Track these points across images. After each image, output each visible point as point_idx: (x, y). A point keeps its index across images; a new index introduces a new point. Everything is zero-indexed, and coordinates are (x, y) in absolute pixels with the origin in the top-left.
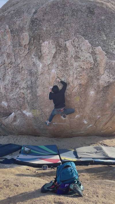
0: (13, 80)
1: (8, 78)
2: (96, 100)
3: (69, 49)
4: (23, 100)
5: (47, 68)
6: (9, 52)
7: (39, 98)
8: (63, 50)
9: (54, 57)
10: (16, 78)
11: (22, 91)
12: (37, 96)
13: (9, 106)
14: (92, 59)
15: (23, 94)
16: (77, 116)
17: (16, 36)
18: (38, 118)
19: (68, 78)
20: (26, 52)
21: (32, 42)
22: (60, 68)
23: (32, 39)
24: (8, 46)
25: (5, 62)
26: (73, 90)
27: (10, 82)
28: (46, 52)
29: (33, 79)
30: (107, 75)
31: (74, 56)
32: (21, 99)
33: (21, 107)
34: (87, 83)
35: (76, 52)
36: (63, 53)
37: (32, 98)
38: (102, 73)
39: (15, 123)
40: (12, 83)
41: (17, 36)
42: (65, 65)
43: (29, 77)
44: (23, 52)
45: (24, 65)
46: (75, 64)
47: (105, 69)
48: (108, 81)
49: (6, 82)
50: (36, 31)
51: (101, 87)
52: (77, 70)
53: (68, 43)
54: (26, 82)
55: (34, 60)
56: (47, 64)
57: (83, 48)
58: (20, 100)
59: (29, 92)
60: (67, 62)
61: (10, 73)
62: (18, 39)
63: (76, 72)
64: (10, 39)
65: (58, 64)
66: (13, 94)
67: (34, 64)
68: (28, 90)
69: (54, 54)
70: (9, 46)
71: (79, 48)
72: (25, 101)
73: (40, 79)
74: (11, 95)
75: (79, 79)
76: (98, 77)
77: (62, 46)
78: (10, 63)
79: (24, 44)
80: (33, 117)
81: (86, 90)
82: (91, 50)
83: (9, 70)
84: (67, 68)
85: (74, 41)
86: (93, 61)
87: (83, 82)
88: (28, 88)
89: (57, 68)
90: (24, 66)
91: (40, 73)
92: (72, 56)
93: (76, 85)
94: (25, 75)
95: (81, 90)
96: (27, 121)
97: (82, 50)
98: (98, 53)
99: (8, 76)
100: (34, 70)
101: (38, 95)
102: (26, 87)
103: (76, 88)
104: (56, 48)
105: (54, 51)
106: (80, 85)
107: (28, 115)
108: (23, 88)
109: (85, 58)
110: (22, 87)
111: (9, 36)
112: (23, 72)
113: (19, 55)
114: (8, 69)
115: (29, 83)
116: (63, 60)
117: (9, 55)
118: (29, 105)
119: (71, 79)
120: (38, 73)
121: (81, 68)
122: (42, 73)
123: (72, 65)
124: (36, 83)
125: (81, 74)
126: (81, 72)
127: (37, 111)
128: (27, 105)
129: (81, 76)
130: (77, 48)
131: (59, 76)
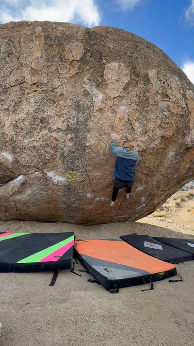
0: (36, 113)
4: (53, 152)
5: (112, 102)
6: (35, 68)
7: (88, 150)
8: (142, 82)
10: (44, 111)
11: (54, 135)
12: (85, 146)
15: (56, 139)
17: (55, 46)
18: (75, 187)
19: (146, 123)
20: (73, 72)
21: (88, 58)
22: (136, 106)
23: (89, 54)
24: (34, 58)
25: (25, 80)
26: (150, 144)
27: (30, 116)
28: (112, 78)
29: (82, 117)
32: (48, 149)
33: (45, 164)
37: (74, 150)
39: (18, 197)
40: (35, 119)
41: (57, 46)
42: (143, 103)
45: (67, 91)
46: (162, 104)
49: (22, 115)
50: (96, 46)
52: (164, 113)
55: (87, 87)
56: (112, 96)
57: (172, 86)
58: (46, 152)
59: (70, 138)
60: (148, 100)
61: (32, 100)
62: (59, 51)
63: (160, 116)
64: (40, 49)
66: (31, 140)
67: (86, 94)
68: (67, 134)
69: (127, 84)
70: (37, 58)
72: (58, 153)
73: (95, 119)
74: (27, 141)
75: (164, 128)
77: (140, 74)
78: (34, 84)
79: (72, 59)
80: (65, 186)
83: (31, 95)
85: (158, 74)
87: (169, 133)
88: (69, 129)
89: (130, 105)
90: (65, 93)
91: (96, 108)
92: (157, 92)
93: (156, 137)
94: (66, 108)
96: (49, 192)
97: (171, 88)
99: (27, 106)
100: (85, 102)
101: (87, 145)
102: (64, 129)
103: (156, 142)
105: (126, 80)
108: (58, 130)
110: (55, 127)
112: (62, 103)
113: (58, 75)
115: (73, 121)
116: (140, 95)
117: (34, 72)
118: (63, 161)
119: (151, 125)
120: (92, 109)
121: (170, 111)
122: (101, 109)
123: (157, 105)
124: (85, 124)
125: (168, 121)
126: (168, 117)
127: (79, 174)
128: (59, 161)
129: (168, 123)
130: (164, 83)
131: (131, 119)
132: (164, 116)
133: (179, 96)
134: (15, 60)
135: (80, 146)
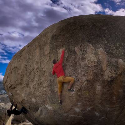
1: (36, 79)
2: (103, 94)
3: (77, 53)
9: (67, 60)
13: (36, 102)
14: (95, 58)
16: (88, 109)
30: (110, 71)
31: (81, 57)
34: (93, 79)
35: (83, 54)
38: (104, 69)
43: (49, 78)
44: (46, 59)
47: (107, 66)
48: (111, 76)
51: (106, 82)
53: (76, 49)
54: (48, 81)
65: (69, 65)
71: (84, 51)
76: (102, 73)
81: (93, 85)
82: (94, 52)
84: (76, 68)
86: (96, 60)
95: (89, 85)
98: (100, 53)
104: (68, 53)
106: (87, 80)
107: (49, 109)
109: (89, 58)
111: (38, 50)
114: (36, 73)
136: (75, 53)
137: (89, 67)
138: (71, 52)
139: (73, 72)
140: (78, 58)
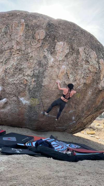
0: (17, 65)
1: (13, 62)
2: (89, 100)
3: (81, 53)
4: (24, 87)
5: (58, 63)
6: (19, 41)
7: (43, 88)
9: (66, 56)
10: (21, 65)
12: (42, 85)
13: (3, 90)
14: (97, 66)
15: (27, 80)
16: (71, 111)
17: (30, 30)
18: (34, 107)
19: (76, 76)
20: (39, 45)
21: (47, 38)
22: (71, 66)
23: (48, 36)
24: (19, 35)
25: (13, 48)
26: (77, 87)
27: (14, 67)
28: (59, 50)
29: (41, 69)
32: (22, 85)
33: (19, 93)
35: (86, 57)
36: (75, 56)
37: (36, 87)
38: (101, 79)
39: (2, 110)
40: (16, 68)
41: (31, 31)
42: (75, 65)
43: (37, 67)
44: (35, 44)
45: (35, 55)
46: (85, 66)
48: (103, 86)
50: (52, 32)
51: (97, 90)
52: (86, 71)
53: (81, 49)
54: (33, 70)
55: (46, 54)
56: (58, 60)
57: (92, 56)
58: (21, 87)
59: (34, 80)
60: (78, 63)
61: (16, 58)
62: (32, 33)
63: (84, 72)
64: (23, 31)
65: (69, 62)
66: (13, 79)
67: (45, 57)
68: (33, 78)
69: (67, 54)
70: (21, 36)
71: (89, 55)
72: (27, 88)
73: (49, 71)
74: (11, 80)
75: (85, 79)
76: (98, 81)
78: (18, 50)
79: (39, 38)
80: (29, 106)
81: (86, 90)
82: (97, 60)
83: (16, 55)
85: (84, 49)
87: (88, 82)
88: (34, 76)
89: (68, 65)
90: (34, 56)
91: (49, 65)
92: (83, 60)
93: (81, 83)
94: (33, 64)
95: (84, 88)
96: (20, 109)
97: (91, 58)
99: (13, 61)
100: (44, 62)
101: (43, 85)
102: (31, 75)
103: (81, 86)
104: (70, 49)
105: (67, 51)
108: (28, 75)
109: (93, 64)
110: (26, 74)
111: (22, 28)
112: (31, 61)
113: (31, 46)
114: (14, 55)
115: (37, 72)
116: (74, 60)
117: (18, 43)
118: (29, 92)
119: (78, 77)
120: (47, 65)
121: (89, 70)
122: (52, 66)
123: (82, 66)
124: (43, 74)
125: (88, 75)
126: (88, 73)
127: (37, 100)
128: (27, 92)
129: (88, 76)
130: (87, 54)
131: (68, 73)
132: (86, 73)
133: (95, 62)
134: (9, 36)
135: (39, 85)
136: (78, 53)
137: (90, 72)
138: (74, 50)
139: (71, 71)
140: (81, 59)
